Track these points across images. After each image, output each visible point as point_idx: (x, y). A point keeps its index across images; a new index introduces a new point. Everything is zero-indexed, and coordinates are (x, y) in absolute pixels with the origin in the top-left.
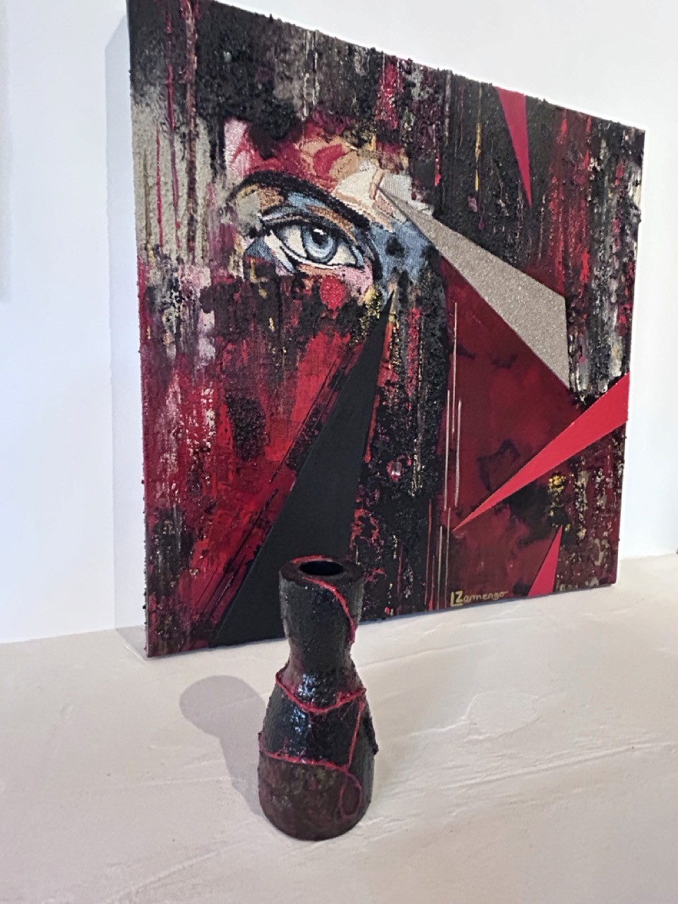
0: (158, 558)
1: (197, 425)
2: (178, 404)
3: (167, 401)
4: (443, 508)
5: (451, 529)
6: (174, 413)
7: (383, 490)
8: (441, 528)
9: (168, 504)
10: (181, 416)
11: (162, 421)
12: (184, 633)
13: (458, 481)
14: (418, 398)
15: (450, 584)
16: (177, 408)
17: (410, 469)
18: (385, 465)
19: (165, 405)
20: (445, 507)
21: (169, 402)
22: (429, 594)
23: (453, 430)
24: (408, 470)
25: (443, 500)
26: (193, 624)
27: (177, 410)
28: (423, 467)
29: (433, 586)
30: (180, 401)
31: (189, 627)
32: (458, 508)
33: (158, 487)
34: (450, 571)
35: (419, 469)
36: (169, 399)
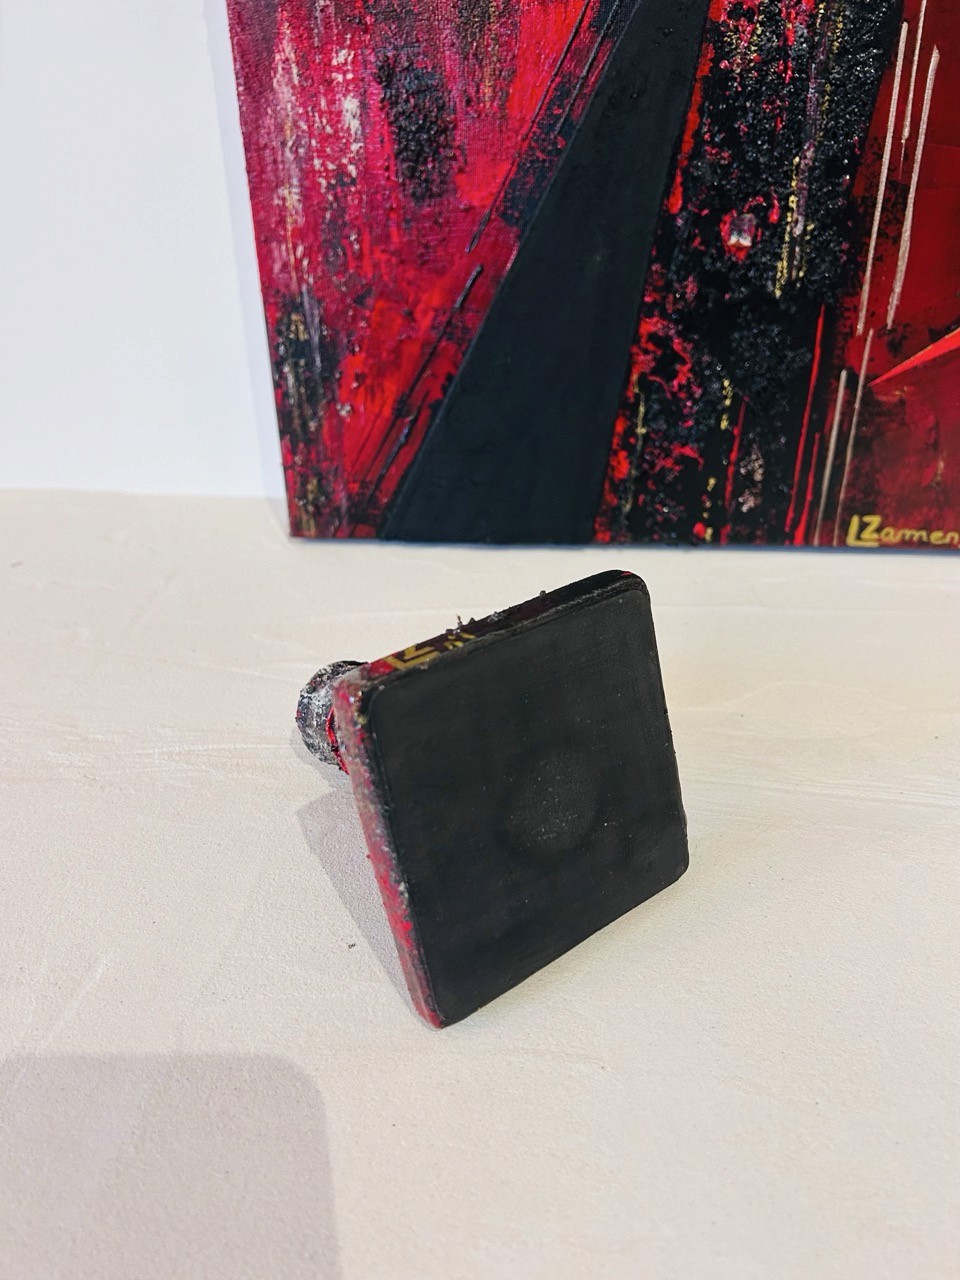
0: (286, 379)
1: (329, 130)
2: (294, 87)
3: (275, 81)
4: (853, 328)
5: (868, 379)
6: (289, 106)
7: (707, 280)
8: (844, 374)
9: (294, 285)
10: (301, 111)
11: (269, 122)
12: (338, 509)
13: (902, 265)
14: (813, 47)
15: (850, 499)
16: (293, 95)
17: (778, 230)
18: (716, 220)
19: (272, 89)
20: (860, 327)
21: (278, 81)
22: (799, 512)
23: (906, 132)
24: (770, 233)
25: (856, 310)
26: (349, 498)
27: (294, 98)
28: (810, 228)
29: (809, 498)
30: (296, 80)
31: (344, 500)
32: (893, 330)
33: (276, 254)
34: (855, 470)
35: (798, 231)
36: (278, 76)
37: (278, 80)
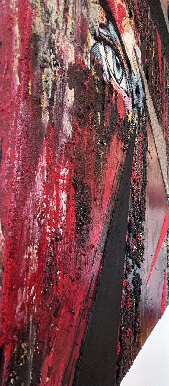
1: (55, 208)
2: (44, 183)
16: (43, 186)
19: (34, 181)
27: (43, 189)
30: (45, 179)
36: (38, 174)
37: (38, 177)
